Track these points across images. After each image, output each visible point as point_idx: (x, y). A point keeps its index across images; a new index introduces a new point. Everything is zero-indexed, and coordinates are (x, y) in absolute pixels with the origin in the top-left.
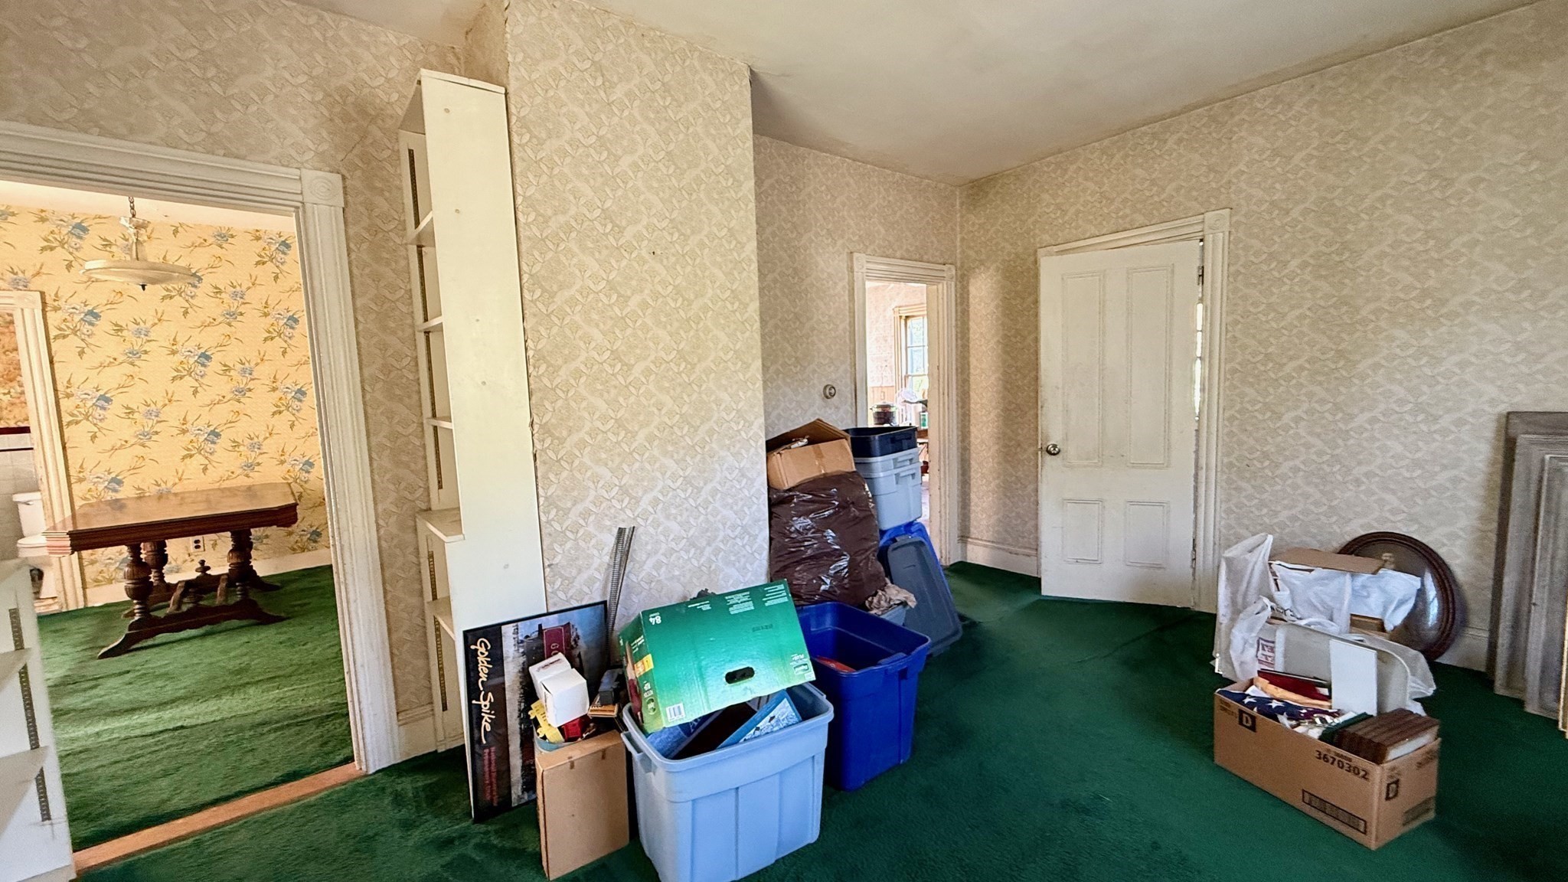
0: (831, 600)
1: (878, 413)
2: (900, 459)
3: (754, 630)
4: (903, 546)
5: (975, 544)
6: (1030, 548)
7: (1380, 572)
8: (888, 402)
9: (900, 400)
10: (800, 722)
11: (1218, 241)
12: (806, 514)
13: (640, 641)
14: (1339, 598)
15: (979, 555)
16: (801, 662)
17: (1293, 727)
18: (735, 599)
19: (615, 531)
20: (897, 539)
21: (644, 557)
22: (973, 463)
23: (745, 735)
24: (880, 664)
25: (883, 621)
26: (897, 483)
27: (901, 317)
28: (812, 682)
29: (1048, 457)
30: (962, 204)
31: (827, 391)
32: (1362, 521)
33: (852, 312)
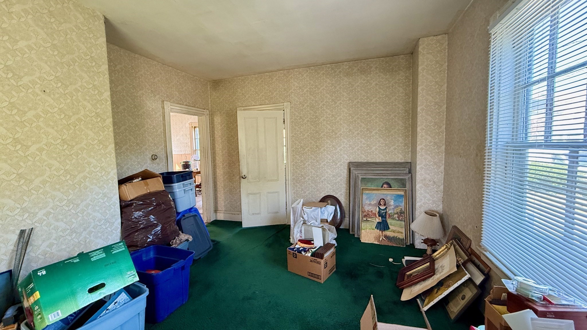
0: (153, 245)
1: (184, 165)
2: (185, 184)
3: (105, 266)
4: (188, 217)
5: (220, 213)
6: (238, 212)
7: (327, 206)
8: (188, 160)
9: (193, 159)
10: (131, 300)
11: (288, 111)
12: (140, 210)
13: (31, 286)
14: (318, 215)
15: (221, 217)
16: (131, 275)
17: (305, 254)
18: (94, 253)
19: (18, 232)
20: (185, 215)
21: (40, 242)
22: (218, 183)
23: (100, 315)
24: (172, 266)
25: (177, 249)
26: (184, 193)
27: (192, 127)
28: (138, 281)
29: (242, 180)
30: (210, 88)
31: (153, 157)
32: (323, 193)
33: (164, 125)
